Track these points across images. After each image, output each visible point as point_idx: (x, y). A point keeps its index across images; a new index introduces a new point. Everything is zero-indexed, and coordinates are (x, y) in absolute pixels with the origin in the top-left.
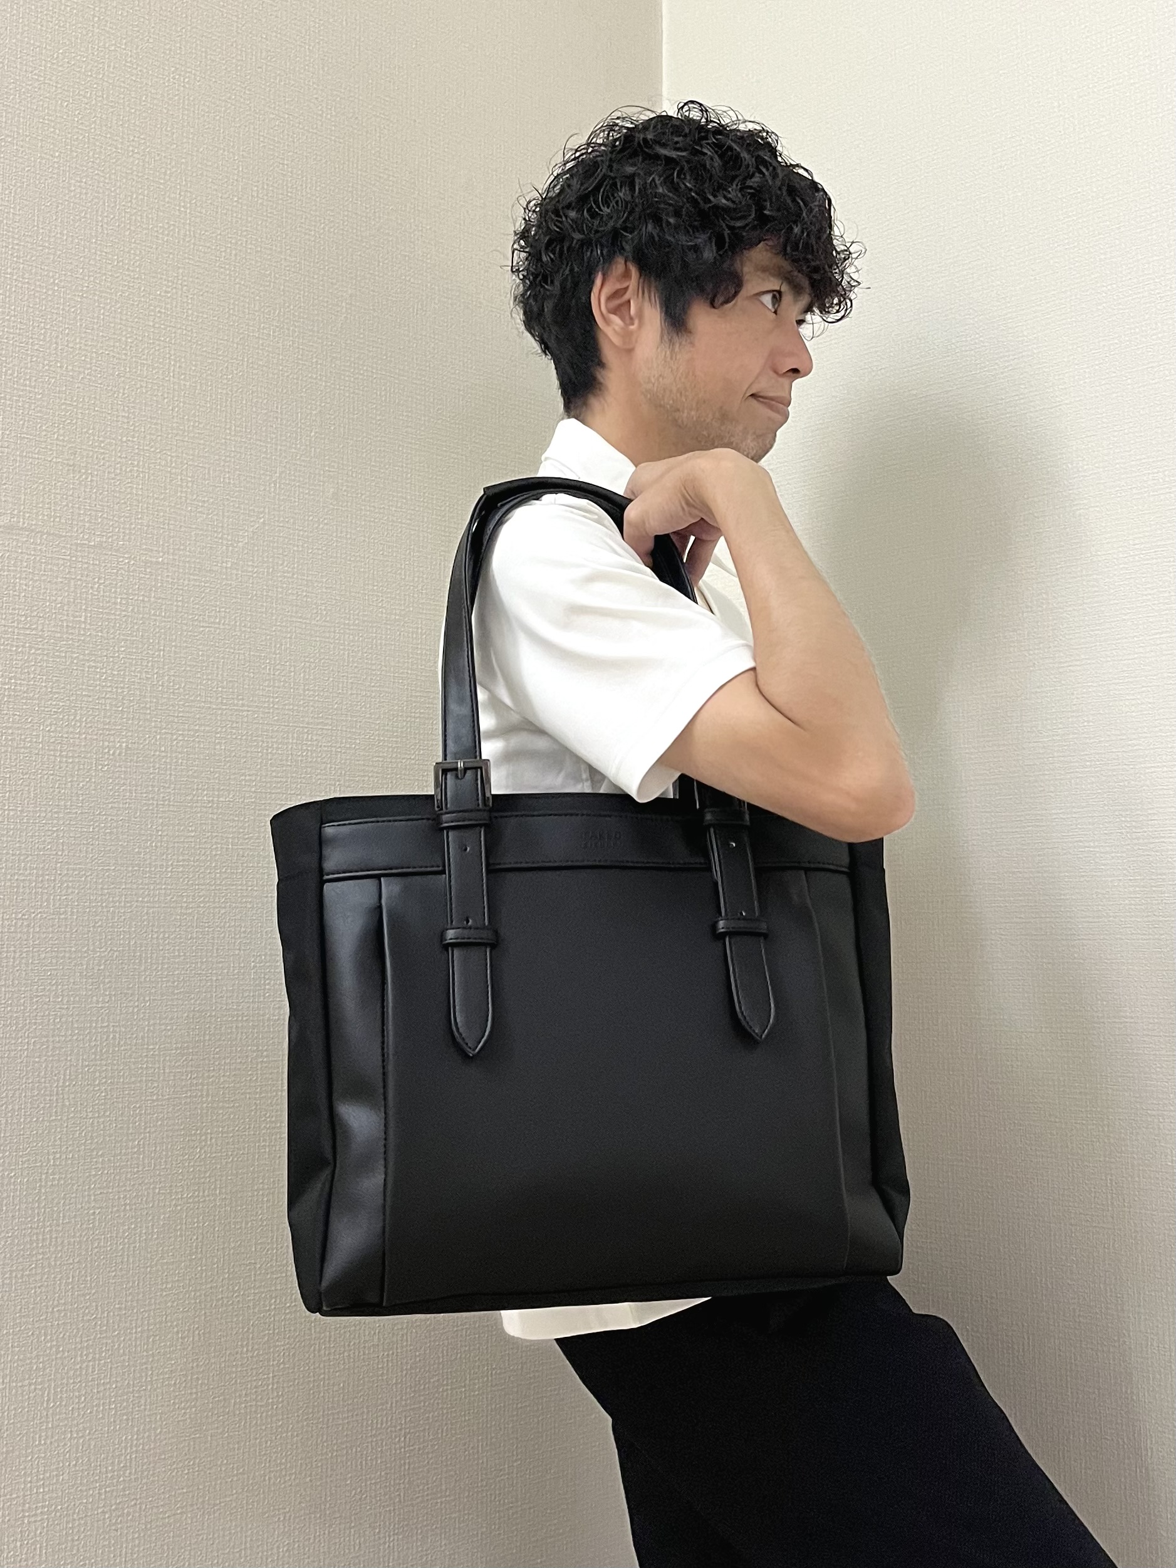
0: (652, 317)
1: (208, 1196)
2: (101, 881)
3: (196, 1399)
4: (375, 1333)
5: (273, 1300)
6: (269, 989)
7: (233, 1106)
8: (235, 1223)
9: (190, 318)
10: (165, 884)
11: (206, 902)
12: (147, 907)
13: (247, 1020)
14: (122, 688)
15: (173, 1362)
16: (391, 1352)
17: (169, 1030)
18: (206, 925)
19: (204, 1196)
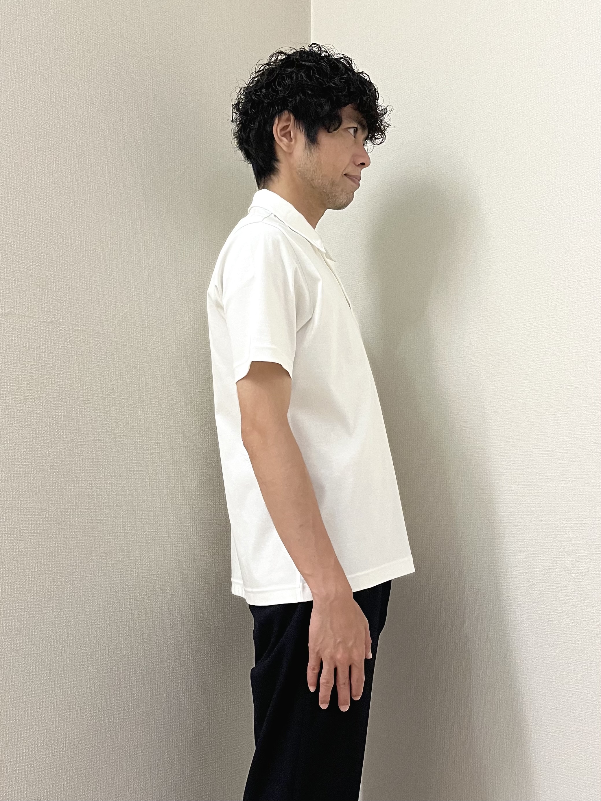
0: (301, 138)
1: (102, 622)
2: (52, 476)
3: (96, 716)
4: (178, 685)
5: (131, 670)
6: (129, 527)
7: (113, 580)
8: (114, 634)
9: (93, 217)
10: (81, 478)
11: (100, 487)
12: (73, 489)
13: (119, 541)
14: (61, 388)
15: (85, 698)
16: (186, 694)
17: (83, 545)
18: (101, 497)
19: (99, 622)
